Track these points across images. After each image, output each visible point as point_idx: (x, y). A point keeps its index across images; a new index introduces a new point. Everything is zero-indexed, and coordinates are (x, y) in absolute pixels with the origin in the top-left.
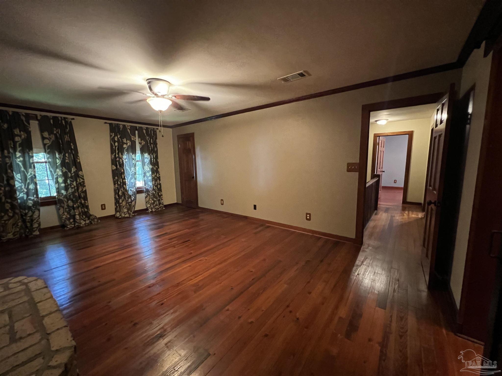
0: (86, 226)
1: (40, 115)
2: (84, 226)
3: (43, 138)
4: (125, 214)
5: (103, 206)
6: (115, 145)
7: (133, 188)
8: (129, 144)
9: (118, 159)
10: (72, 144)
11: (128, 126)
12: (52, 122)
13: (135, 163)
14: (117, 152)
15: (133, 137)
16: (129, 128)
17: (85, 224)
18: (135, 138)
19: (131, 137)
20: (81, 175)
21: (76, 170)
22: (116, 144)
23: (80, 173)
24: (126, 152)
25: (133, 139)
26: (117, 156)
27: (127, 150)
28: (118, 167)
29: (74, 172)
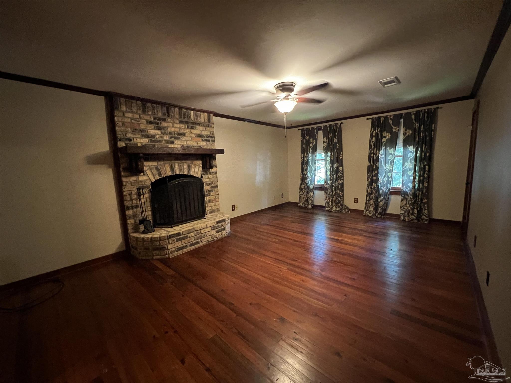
0: (335, 212)
1: (323, 126)
2: (334, 212)
3: (324, 142)
4: (370, 213)
5: (356, 200)
6: (372, 140)
7: (384, 187)
8: (387, 137)
9: (372, 155)
10: (338, 144)
11: (390, 116)
12: (328, 130)
13: (393, 158)
14: (373, 147)
15: (395, 128)
16: (392, 118)
17: (335, 210)
18: (398, 129)
19: (393, 128)
20: (341, 171)
21: (338, 166)
22: (374, 139)
23: (341, 168)
24: (385, 147)
25: (394, 130)
26: (372, 151)
27: (385, 145)
28: (371, 163)
29: (336, 167)
